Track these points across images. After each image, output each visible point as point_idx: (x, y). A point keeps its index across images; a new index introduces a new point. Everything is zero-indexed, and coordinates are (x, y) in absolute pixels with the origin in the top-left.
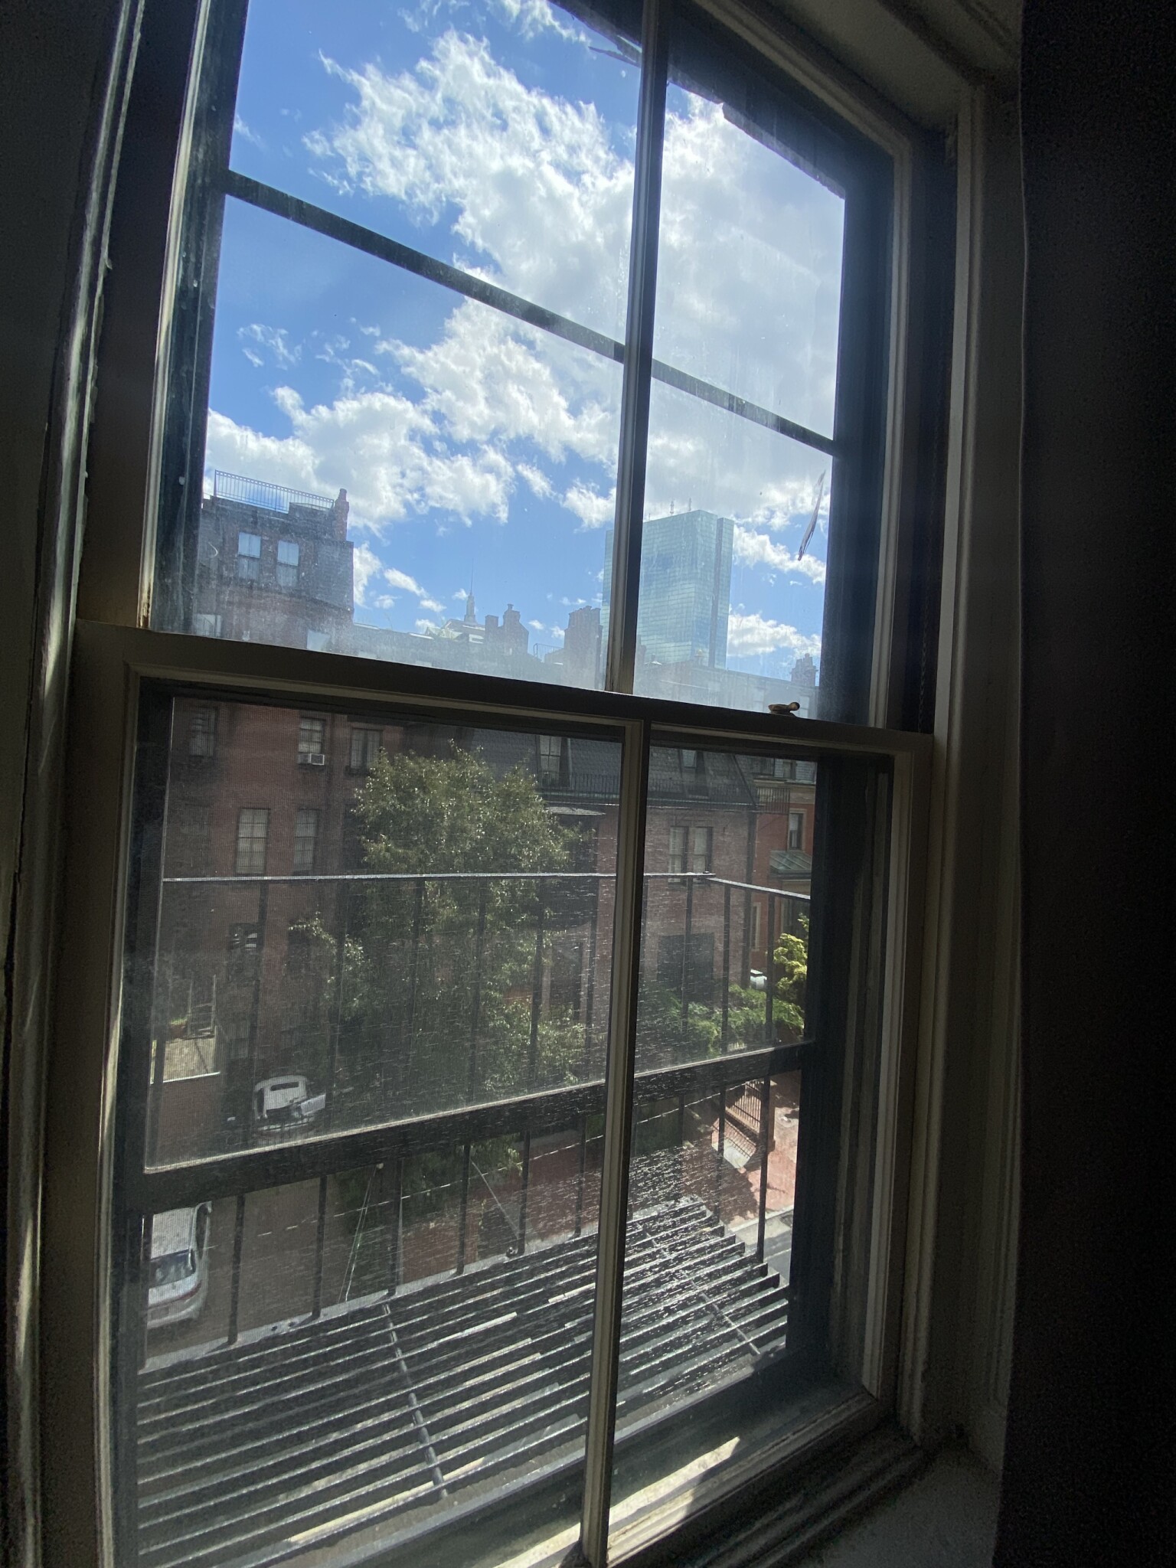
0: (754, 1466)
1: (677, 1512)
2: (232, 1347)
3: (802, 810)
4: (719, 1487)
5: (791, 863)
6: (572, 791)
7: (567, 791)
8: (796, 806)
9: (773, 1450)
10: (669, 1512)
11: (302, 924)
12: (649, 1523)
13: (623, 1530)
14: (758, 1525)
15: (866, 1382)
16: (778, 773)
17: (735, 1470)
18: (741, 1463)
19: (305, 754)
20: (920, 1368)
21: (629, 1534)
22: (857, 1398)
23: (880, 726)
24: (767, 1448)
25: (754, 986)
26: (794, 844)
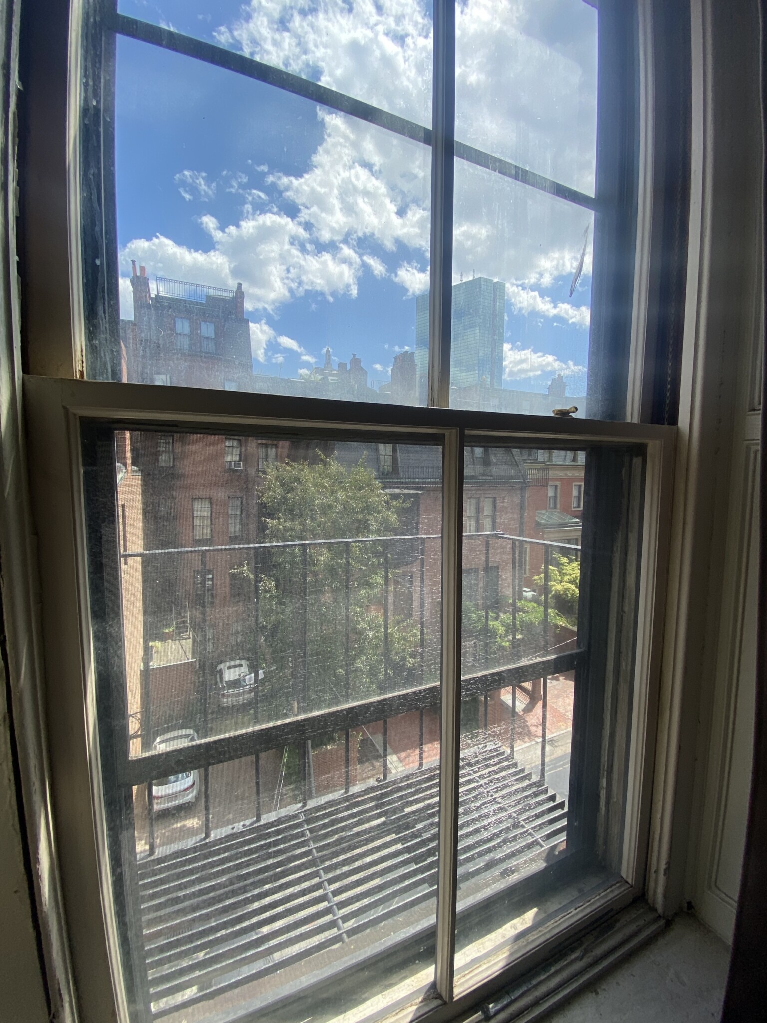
0: (550, 931)
1: (499, 961)
2: (207, 841)
3: (558, 483)
4: (526, 945)
5: (550, 518)
6: (401, 478)
7: (398, 478)
8: (553, 479)
9: (562, 920)
10: (493, 962)
11: (236, 569)
12: (480, 969)
13: (463, 974)
14: (553, 969)
15: (624, 874)
16: (540, 458)
17: (537, 934)
18: (540, 929)
19: (230, 462)
20: (663, 866)
21: (468, 977)
22: (618, 885)
23: (635, 420)
24: (557, 919)
25: (526, 599)
26: (551, 505)
